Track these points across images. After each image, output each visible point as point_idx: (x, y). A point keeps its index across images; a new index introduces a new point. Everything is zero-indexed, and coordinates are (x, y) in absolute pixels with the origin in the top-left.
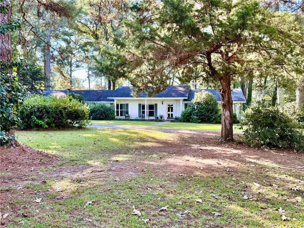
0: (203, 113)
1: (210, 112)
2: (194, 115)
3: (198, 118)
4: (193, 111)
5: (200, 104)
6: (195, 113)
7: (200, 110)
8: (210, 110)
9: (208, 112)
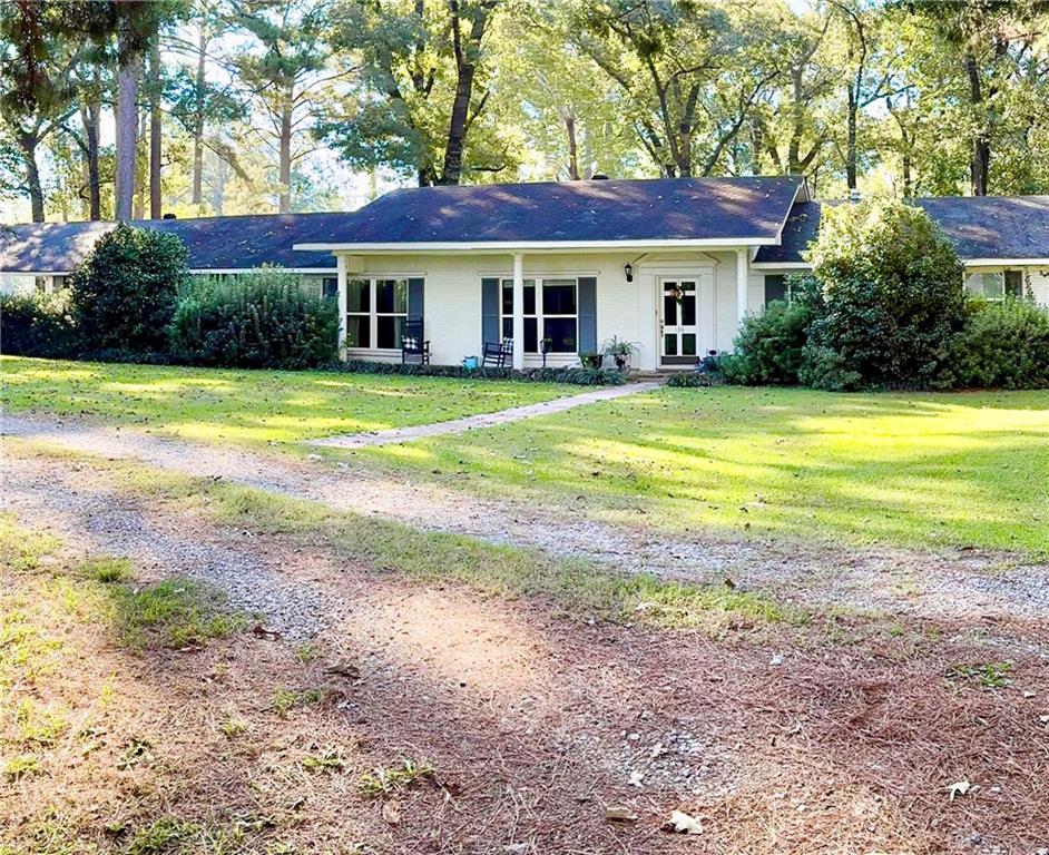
0: (871, 325)
1: (915, 318)
2: (819, 342)
3: (841, 358)
4: (811, 318)
5: (852, 276)
6: (823, 327)
7: (850, 308)
8: (917, 308)
9: (903, 322)
